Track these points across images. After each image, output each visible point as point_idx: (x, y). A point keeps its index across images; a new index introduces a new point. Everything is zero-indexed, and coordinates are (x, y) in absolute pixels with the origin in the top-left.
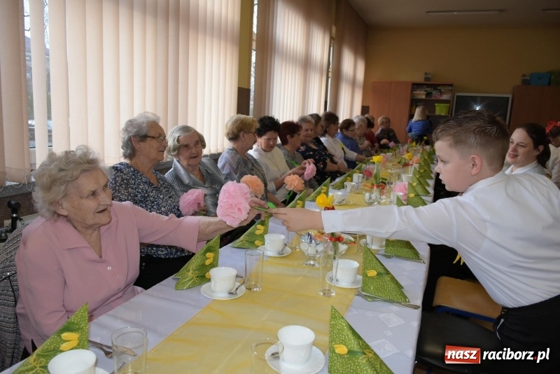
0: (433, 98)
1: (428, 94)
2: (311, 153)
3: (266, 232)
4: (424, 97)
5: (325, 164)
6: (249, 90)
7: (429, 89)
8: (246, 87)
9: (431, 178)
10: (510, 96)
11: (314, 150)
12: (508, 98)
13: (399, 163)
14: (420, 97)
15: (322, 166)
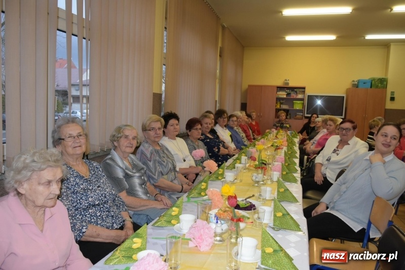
0: (292, 97)
1: (288, 94)
2: (208, 140)
3: (180, 213)
4: (285, 96)
5: (219, 149)
6: (161, 95)
7: (289, 91)
8: (159, 92)
9: (297, 158)
10: (345, 95)
11: (210, 139)
12: (344, 97)
13: (272, 146)
14: (282, 97)
15: (217, 150)
